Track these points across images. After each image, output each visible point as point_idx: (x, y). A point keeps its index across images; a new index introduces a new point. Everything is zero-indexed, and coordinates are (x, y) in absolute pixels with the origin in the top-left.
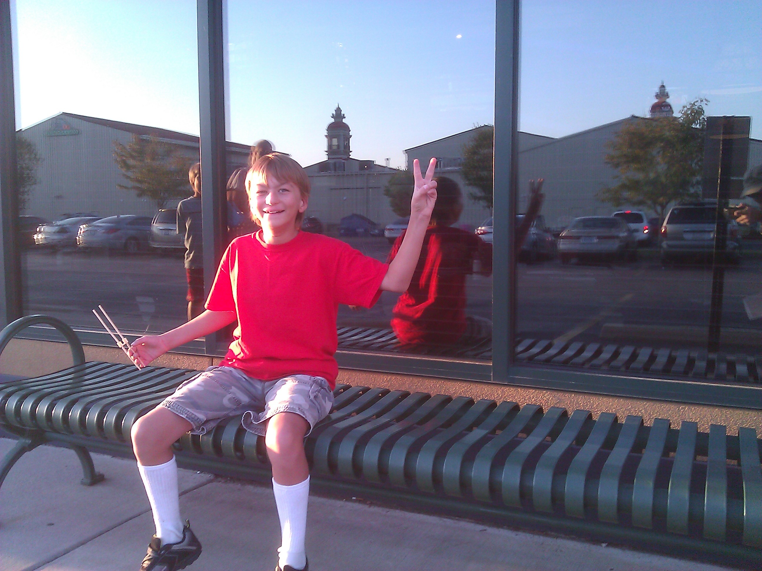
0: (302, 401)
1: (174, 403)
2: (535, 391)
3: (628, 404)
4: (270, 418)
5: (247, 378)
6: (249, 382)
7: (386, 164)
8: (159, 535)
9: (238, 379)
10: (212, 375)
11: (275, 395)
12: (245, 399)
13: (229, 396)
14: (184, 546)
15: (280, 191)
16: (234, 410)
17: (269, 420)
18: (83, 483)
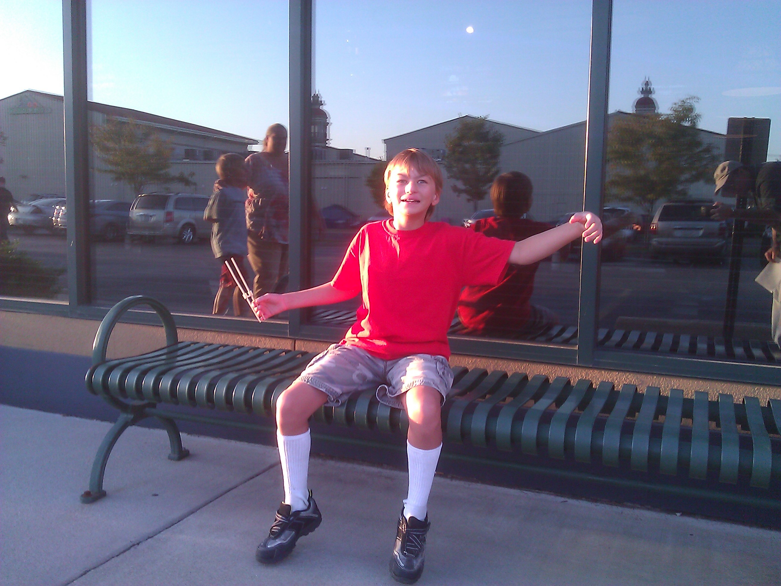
0: (433, 376)
1: (312, 378)
2: (618, 373)
3: (707, 385)
4: (407, 391)
5: (370, 356)
6: (372, 361)
7: (366, 155)
8: (288, 501)
9: (362, 358)
10: (339, 353)
11: (404, 372)
12: (370, 375)
13: (357, 372)
14: (309, 513)
15: (418, 182)
16: (361, 385)
17: (406, 393)
18: (170, 458)
